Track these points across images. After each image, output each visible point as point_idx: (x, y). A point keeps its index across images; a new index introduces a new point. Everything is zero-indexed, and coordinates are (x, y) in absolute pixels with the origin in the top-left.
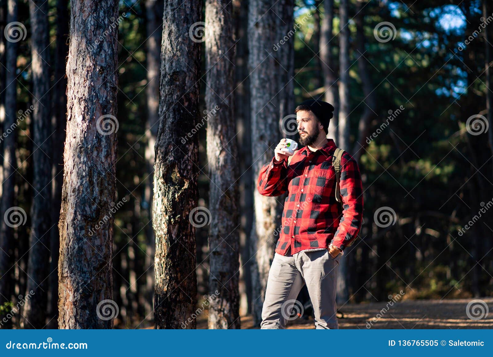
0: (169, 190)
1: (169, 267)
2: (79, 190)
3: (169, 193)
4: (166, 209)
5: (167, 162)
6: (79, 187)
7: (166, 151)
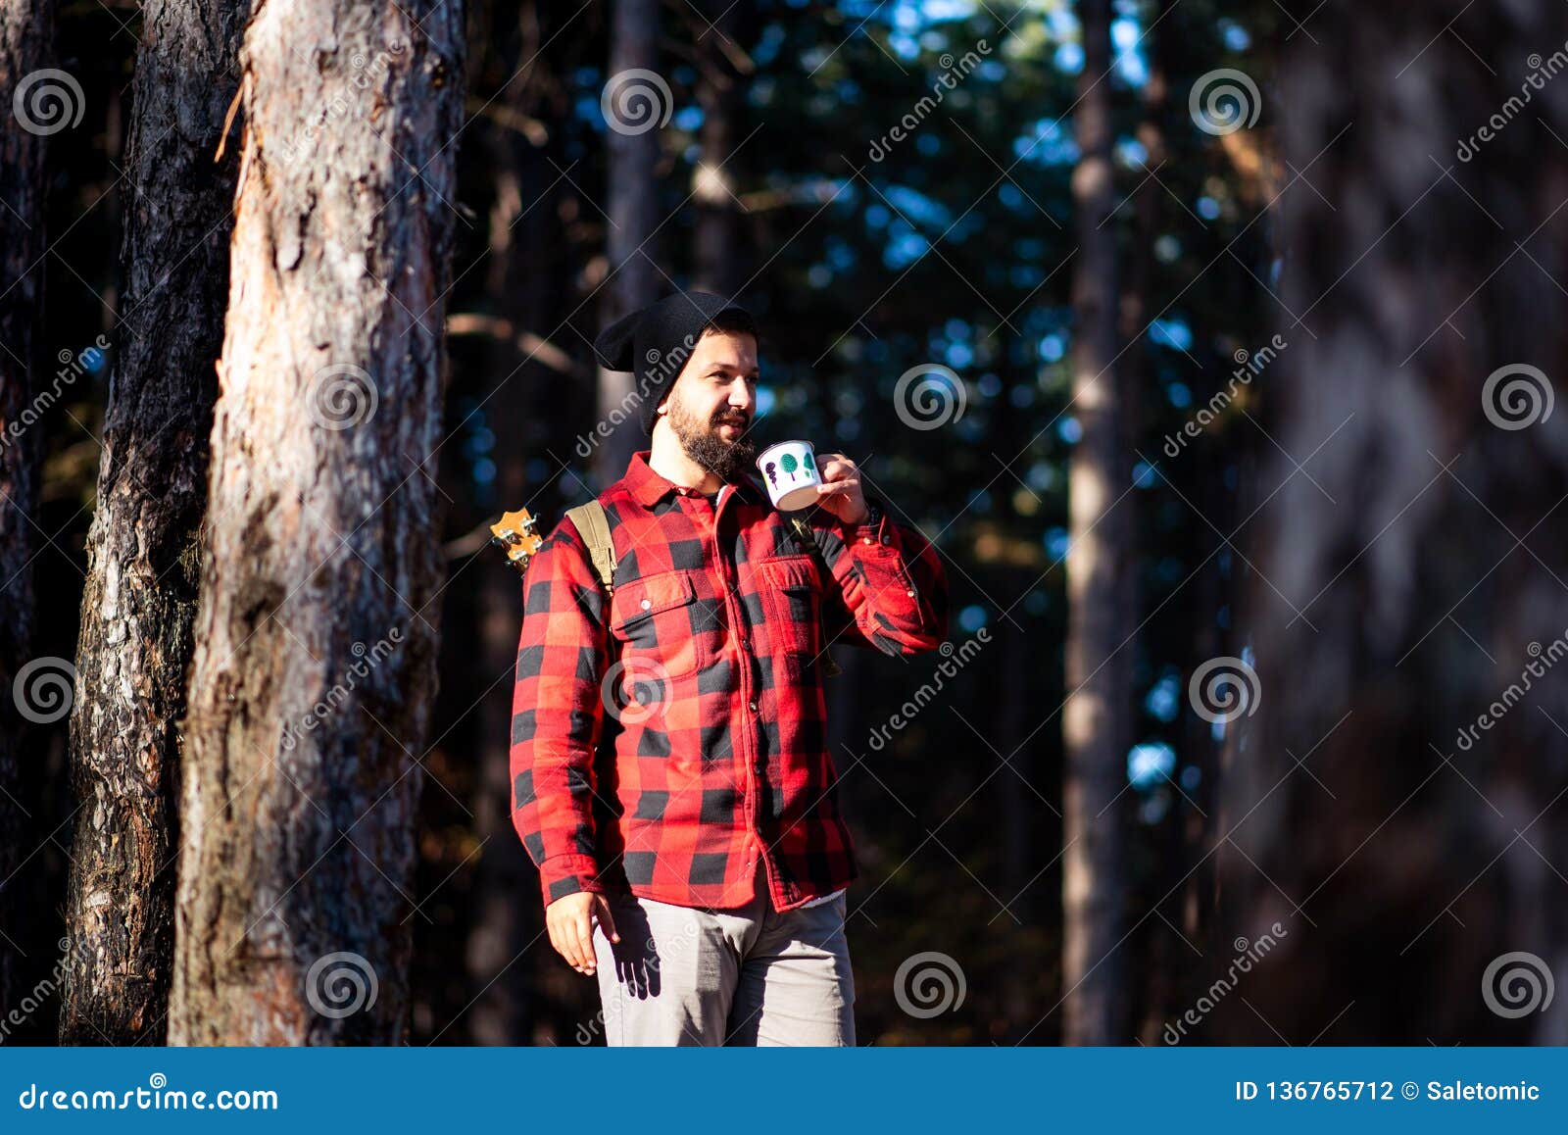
0: (170, 613)
1: (156, 931)
2: (344, 577)
3: (170, 627)
4: (157, 694)
5: (168, 497)
6: (344, 565)
7: (166, 453)
